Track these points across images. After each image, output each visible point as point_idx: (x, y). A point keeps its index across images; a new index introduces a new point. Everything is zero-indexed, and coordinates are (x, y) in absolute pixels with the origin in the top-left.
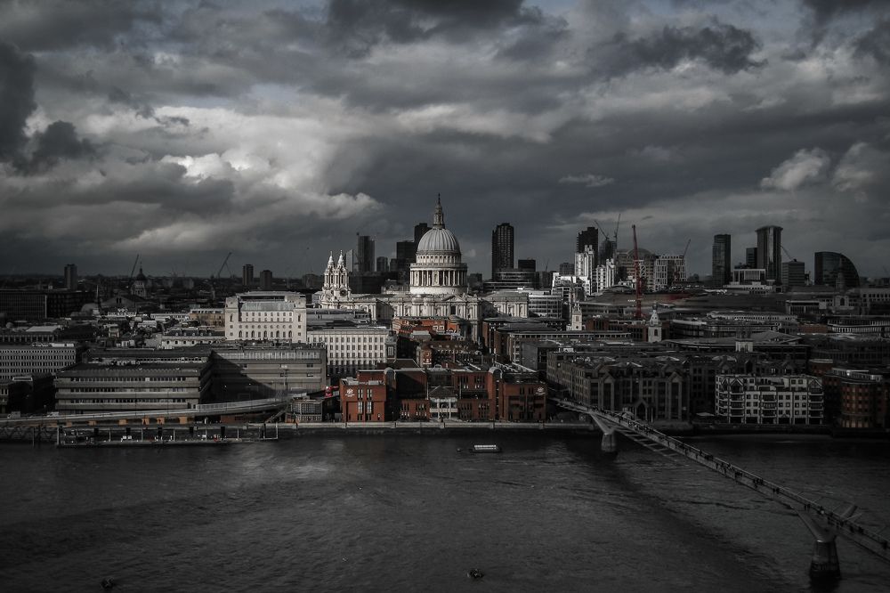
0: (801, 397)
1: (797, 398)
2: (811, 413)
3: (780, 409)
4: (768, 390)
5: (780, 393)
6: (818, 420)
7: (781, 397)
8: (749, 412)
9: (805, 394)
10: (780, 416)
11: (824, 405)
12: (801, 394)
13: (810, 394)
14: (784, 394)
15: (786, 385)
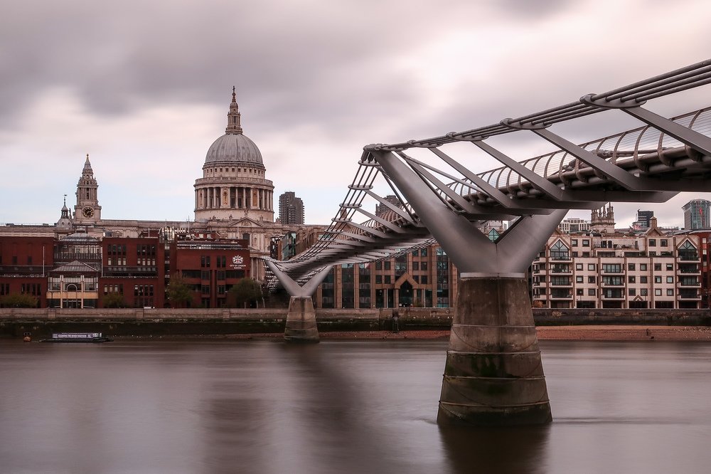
0: (664, 267)
1: (658, 267)
2: (682, 292)
3: (630, 286)
4: (612, 255)
5: (630, 260)
6: (694, 304)
7: (632, 267)
8: (580, 292)
9: (671, 260)
10: (631, 298)
11: (704, 279)
12: (665, 261)
13: (679, 260)
14: (637, 261)
15: (641, 249)
